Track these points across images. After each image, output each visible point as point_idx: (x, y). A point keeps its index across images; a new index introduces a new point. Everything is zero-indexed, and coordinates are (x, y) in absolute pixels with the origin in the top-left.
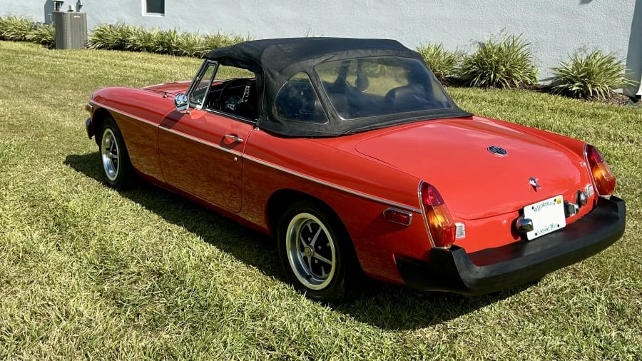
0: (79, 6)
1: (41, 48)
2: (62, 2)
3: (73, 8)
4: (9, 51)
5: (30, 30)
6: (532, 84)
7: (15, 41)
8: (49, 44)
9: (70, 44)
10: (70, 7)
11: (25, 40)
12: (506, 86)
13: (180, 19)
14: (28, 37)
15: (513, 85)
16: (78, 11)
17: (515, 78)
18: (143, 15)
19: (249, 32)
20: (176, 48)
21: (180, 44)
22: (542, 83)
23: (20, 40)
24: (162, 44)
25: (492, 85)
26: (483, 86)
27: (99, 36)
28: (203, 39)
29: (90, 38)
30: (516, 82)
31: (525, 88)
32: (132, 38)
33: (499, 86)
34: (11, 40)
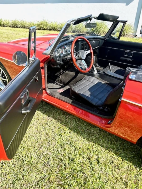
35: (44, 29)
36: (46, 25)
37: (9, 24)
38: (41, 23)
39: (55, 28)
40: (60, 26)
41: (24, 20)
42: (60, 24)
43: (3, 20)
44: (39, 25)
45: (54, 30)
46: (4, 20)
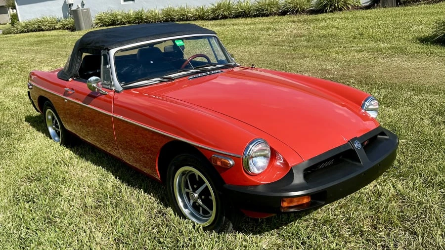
0: (83, 5)
1: (67, 32)
2: (72, 4)
3: (80, 6)
4: (52, 36)
5: (57, 23)
6: (358, 6)
7: (50, 30)
8: (70, 29)
9: (84, 27)
10: (78, 6)
11: (55, 29)
12: (345, 9)
13: (145, 3)
14: (57, 27)
15: (348, 8)
16: (83, 7)
17: (349, 4)
18: (122, 3)
19: (186, 3)
20: (146, 19)
21: (148, 17)
22: (363, 5)
23: (53, 30)
24: (137, 18)
25: (336, 10)
26: (331, 11)
27: (99, 19)
28: (161, 12)
29: (93, 22)
30: (350, 6)
31: (355, 9)
32: (119, 17)
33: (341, 10)
34: (47, 30)
35: (224, 17)
36: (229, 8)
37: (156, 17)
38: (219, 7)
39: (247, 11)
40: (256, 7)
41: (184, 6)
42: (257, 3)
43: (145, 11)
44: (214, 11)
45: (243, 16)
46: (147, 10)
